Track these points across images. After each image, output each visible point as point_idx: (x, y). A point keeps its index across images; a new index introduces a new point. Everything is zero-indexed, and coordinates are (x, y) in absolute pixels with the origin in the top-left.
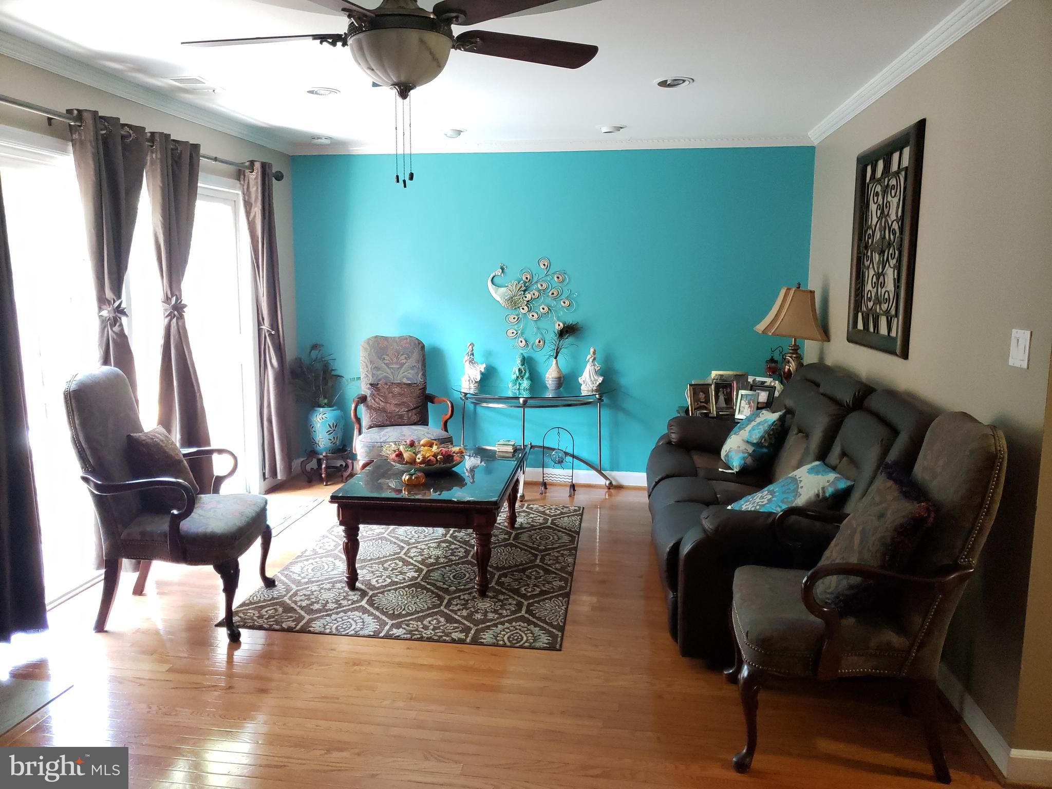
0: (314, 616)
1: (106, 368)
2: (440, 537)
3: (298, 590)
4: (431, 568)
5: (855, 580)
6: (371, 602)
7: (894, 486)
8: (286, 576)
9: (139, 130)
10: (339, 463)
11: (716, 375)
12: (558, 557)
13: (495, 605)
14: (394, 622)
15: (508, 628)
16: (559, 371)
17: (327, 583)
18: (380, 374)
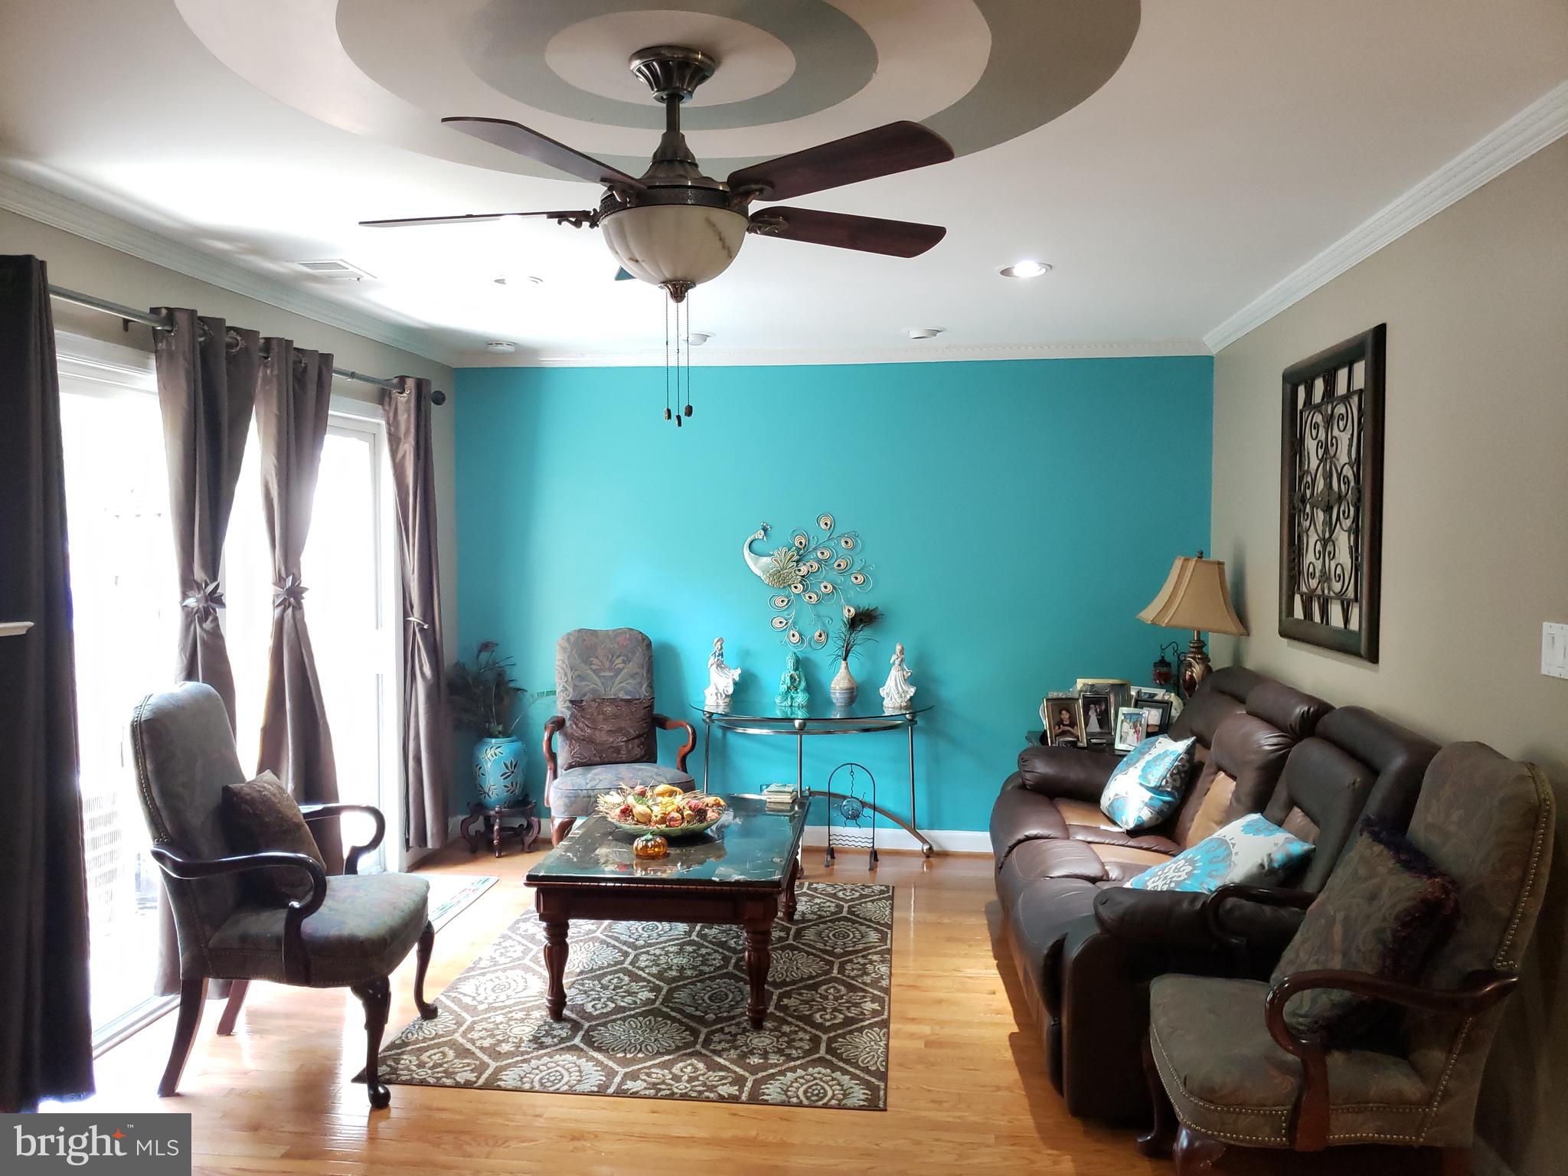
0: (504, 1063)
1: (191, 685)
2: (682, 936)
3: (474, 1022)
4: (674, 985)
5: (1338, 995)
6: (588, 1040)
7: (1385, 852)
8: (454, 1000)
9: (250, 335)
10: (517, 822)
11: (1084, 685)
12: (865, 964)
13: (778, 1041)
14: (627, 1070)
15: (802, 1077)
16: (851, 679)
17: (519, 1010)
18: (585, 686)
